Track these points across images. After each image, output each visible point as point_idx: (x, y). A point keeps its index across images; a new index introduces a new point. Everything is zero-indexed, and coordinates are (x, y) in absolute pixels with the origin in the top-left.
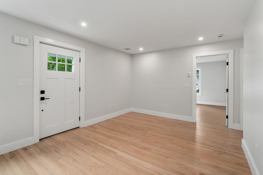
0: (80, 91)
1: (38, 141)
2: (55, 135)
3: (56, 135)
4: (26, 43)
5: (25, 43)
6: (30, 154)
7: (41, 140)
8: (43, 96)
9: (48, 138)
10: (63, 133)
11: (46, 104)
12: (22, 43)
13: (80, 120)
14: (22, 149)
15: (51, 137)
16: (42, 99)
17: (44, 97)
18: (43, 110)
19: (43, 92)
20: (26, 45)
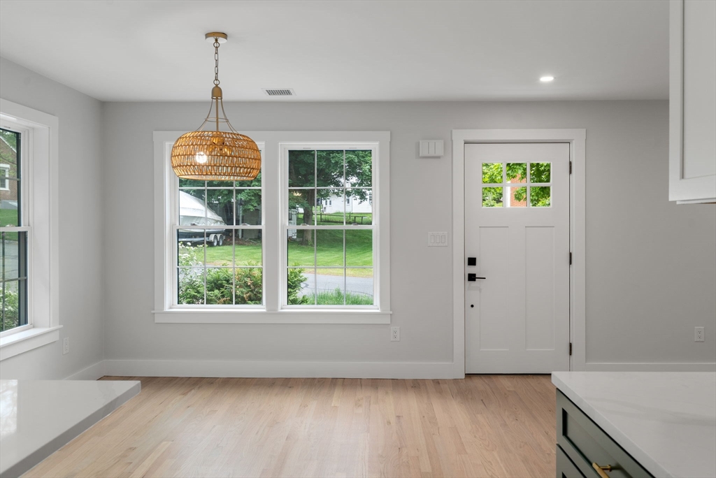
0: (570, 263)
1: (463, 377)
2: (501, 376)
3: (503, 376)
4: (439, 152)
5: (438, 154)
6: (441, 393)
7: (468, 375)
8: (472, 270)
9: (482, 377)
10: (520, 376)
11: (480, 290)
12: (432, 153)
13: (570, 354)
14: (433, 380)
15: (491, 376)
16: (472, 277)
17: (475, 275)
18: (472, 306)
19: (472, 261)
20: (438, 157)
